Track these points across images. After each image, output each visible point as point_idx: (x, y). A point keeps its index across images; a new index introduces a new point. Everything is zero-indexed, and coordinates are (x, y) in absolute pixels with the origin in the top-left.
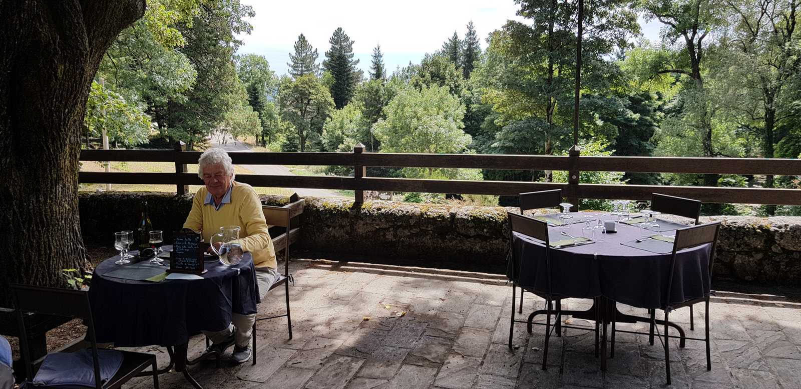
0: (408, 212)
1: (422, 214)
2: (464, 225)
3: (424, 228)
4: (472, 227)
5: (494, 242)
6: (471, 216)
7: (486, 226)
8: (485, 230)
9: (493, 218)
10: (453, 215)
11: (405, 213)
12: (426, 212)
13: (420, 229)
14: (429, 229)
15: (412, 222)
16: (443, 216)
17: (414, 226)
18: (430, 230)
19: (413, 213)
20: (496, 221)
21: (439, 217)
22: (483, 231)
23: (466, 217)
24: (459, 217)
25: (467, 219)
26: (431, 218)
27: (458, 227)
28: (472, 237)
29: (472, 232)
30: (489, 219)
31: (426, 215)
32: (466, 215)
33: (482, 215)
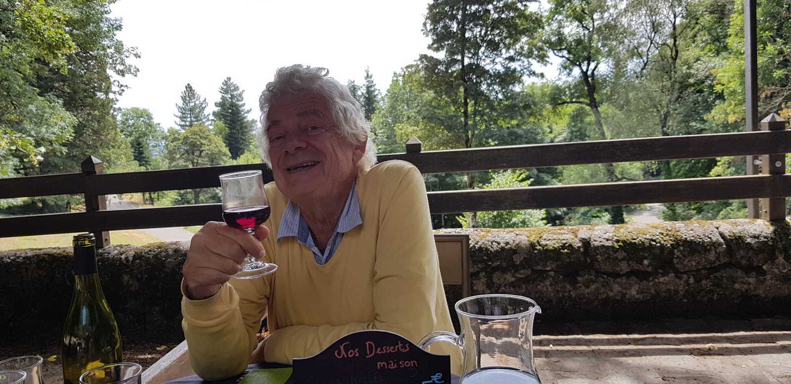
0: (507, 243)
1: (532, 245)
2: (609, 258)
3: (539, 268)
4: (624, 259)
5: (661, 280)
6: (618, 241)
7: (646, 255)
8: (646, 262)
9: (654, 241)
10: (586, 243)
11: (502, 245)
12: (538, 242)
13: (533, 270)
14: (549, 269)
15: (517, 259)
16: (570, 245)
17: (523, 266)
18: (549, 271)
19: (517, 245)
20: (662, 246)
21: (564, 247)
22: (641, 263)
23: (609, 244)
24: (596, 244)
25: (613, 247)
26: (551, 251)
27: (597, 261)
28: (623, 275)
29: (624, 267)
30: (650, 244)
31: (540, 245)
32: (608, 240)
33: (636, 237)
